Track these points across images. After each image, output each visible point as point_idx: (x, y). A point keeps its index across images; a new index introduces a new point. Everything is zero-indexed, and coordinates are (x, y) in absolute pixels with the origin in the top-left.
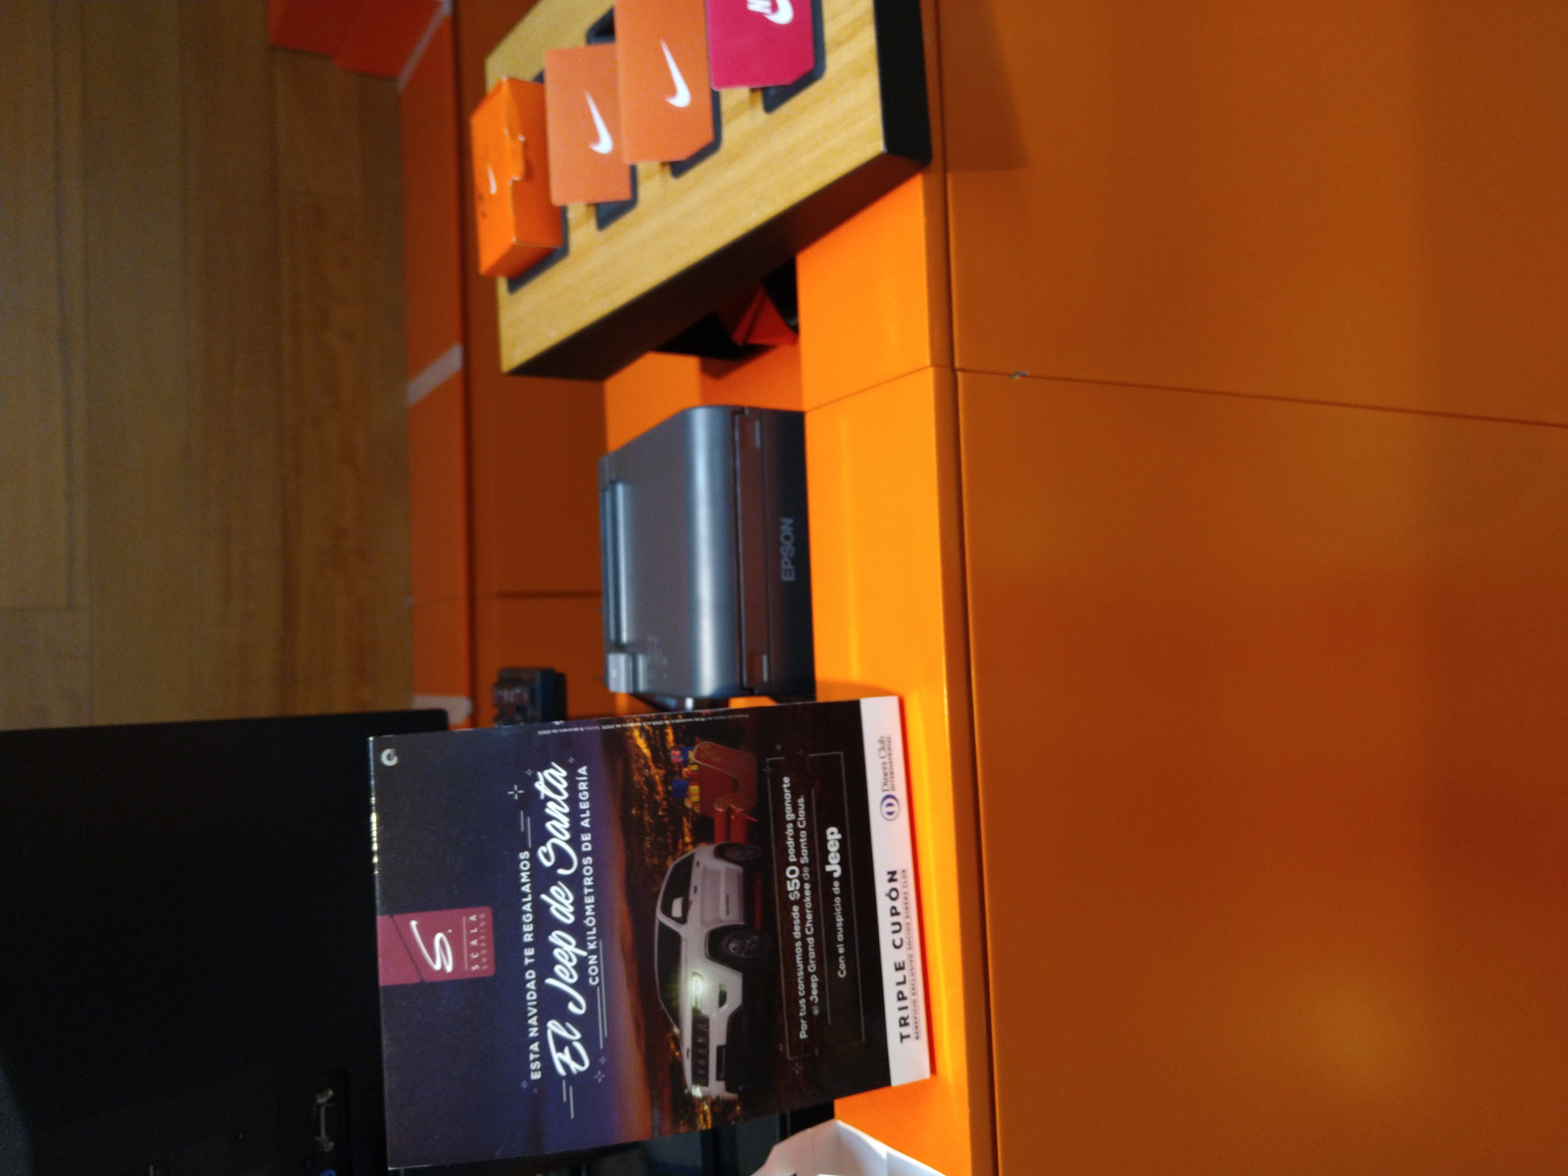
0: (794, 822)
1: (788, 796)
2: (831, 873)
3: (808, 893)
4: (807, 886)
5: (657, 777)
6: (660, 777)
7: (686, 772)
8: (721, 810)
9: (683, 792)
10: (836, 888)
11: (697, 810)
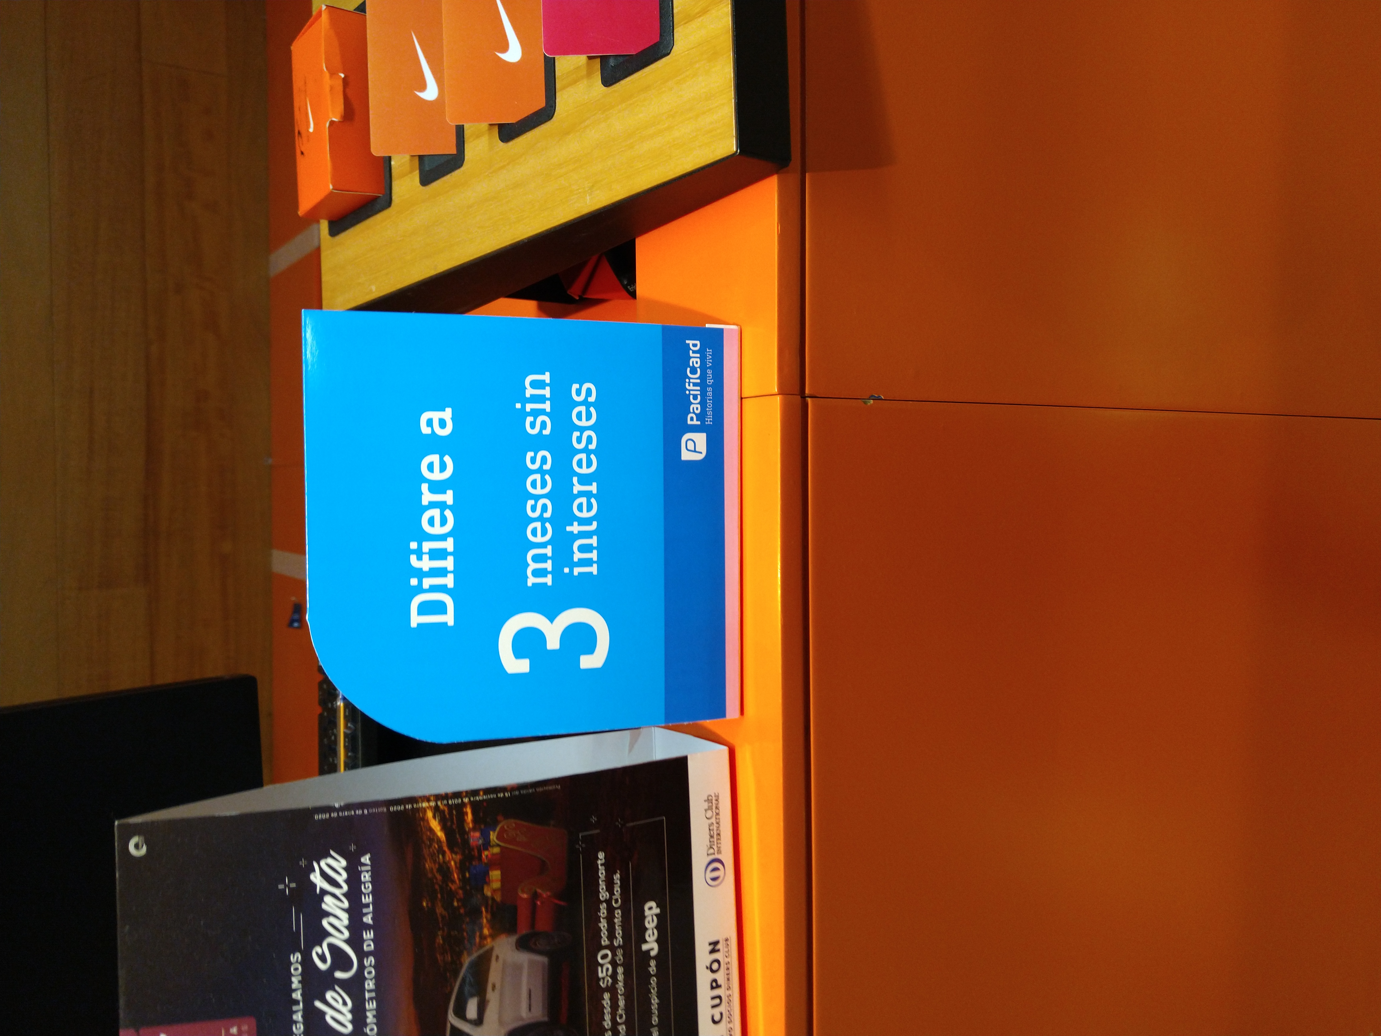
0: (608, 902)
1: (602, 872)
2: (648, 952)
3: (620, 977)
4: (620, 970)
5: (453, 863)
6: (455, 863)
7: (487, 856)
8: (525, 896)
9: (483, 879)
10: (653, 968)
11: (498, 898)
